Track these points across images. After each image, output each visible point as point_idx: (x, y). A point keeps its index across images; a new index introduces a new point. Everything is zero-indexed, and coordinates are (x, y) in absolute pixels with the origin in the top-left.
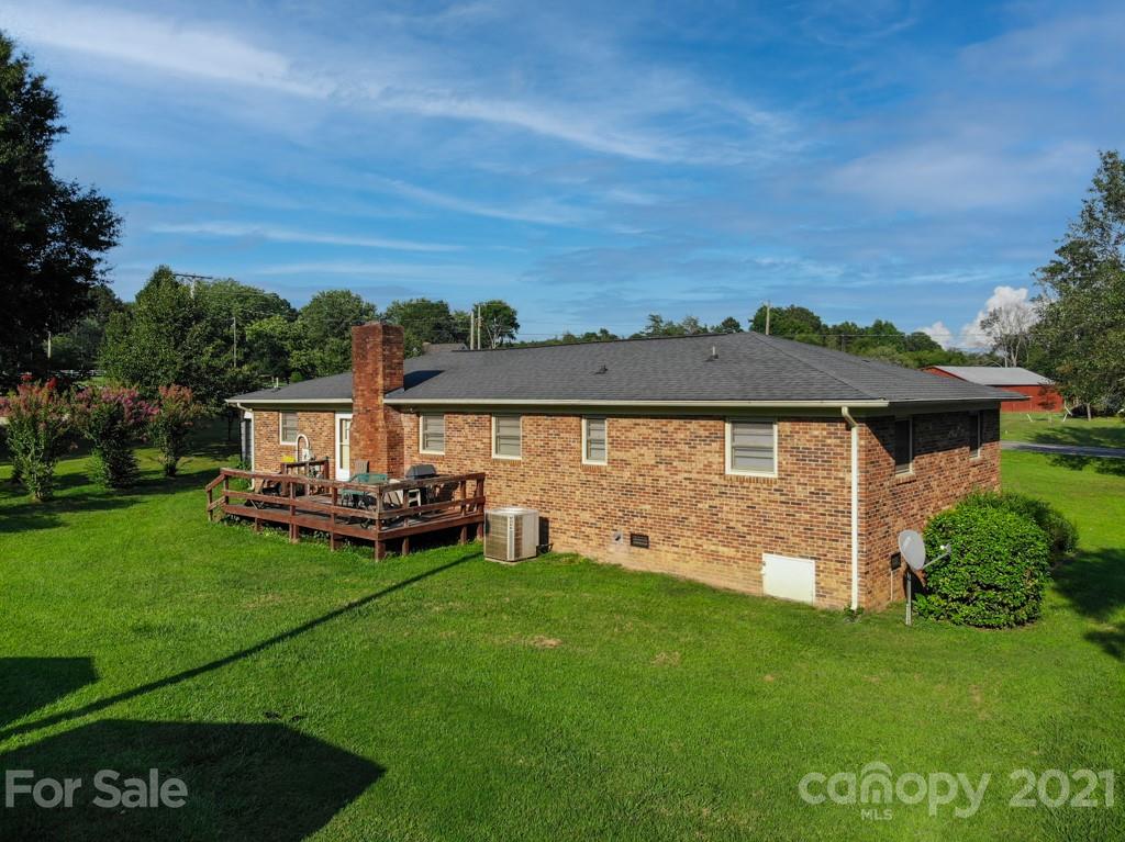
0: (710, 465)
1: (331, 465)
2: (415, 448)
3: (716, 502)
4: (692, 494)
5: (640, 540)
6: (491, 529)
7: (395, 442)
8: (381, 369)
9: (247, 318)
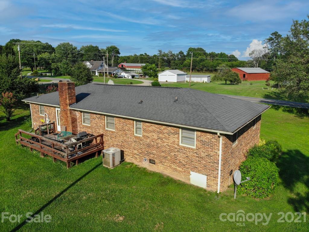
0: (174, 142)
1: (55, 124)
2: (81, 123)
3: (176, 153)
4: (169, 150)
5: (152, 162)
6: (105, 157)
7: (74, 121)
8: (68, 97)
9: (39, 53)
